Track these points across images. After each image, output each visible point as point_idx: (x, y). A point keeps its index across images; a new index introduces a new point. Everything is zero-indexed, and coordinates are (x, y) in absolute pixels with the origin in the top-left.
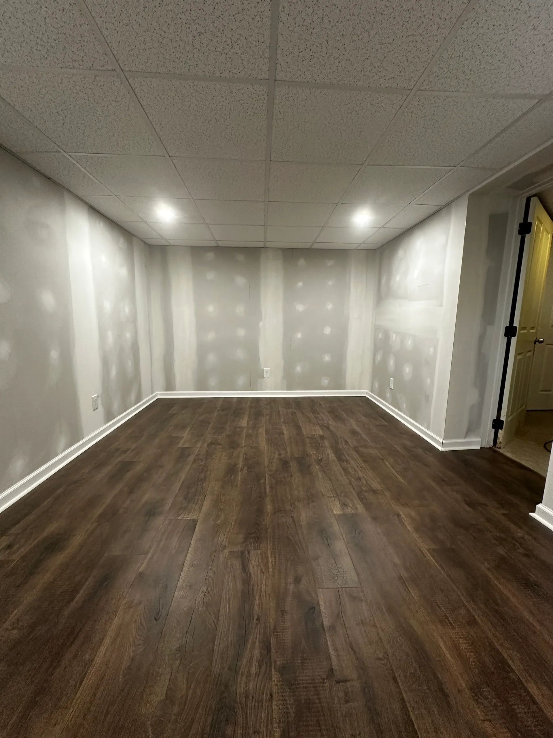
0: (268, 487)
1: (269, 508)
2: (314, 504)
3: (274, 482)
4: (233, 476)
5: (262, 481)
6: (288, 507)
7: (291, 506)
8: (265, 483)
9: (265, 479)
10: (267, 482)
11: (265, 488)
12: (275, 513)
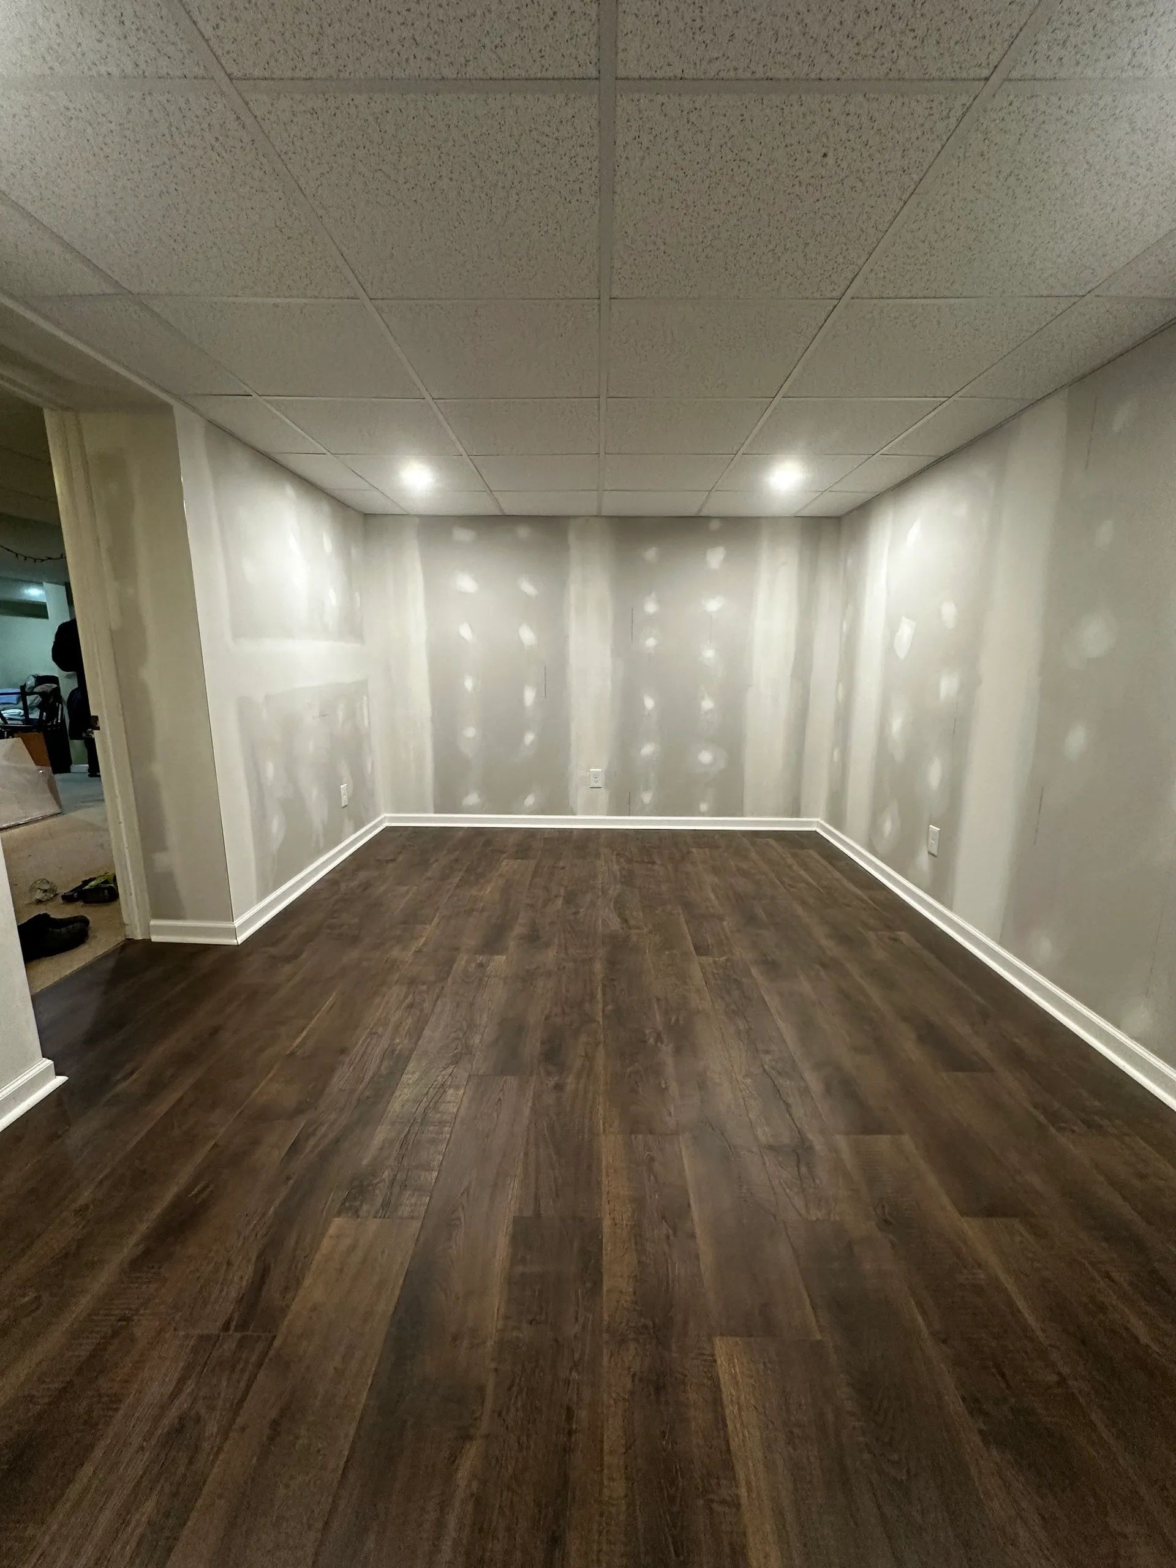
0: (599, 996)
1: (598, 967)
2: (527, 967)
3: (587, 1005)
4: (673, 1020)
5: (610, 1007)
6: (570, 965)
7: (564, 968)
8: (605, 1004)
9: (603, 1011)
10: (600, 1006)
11: (604, 994)
12: (591, 959)
